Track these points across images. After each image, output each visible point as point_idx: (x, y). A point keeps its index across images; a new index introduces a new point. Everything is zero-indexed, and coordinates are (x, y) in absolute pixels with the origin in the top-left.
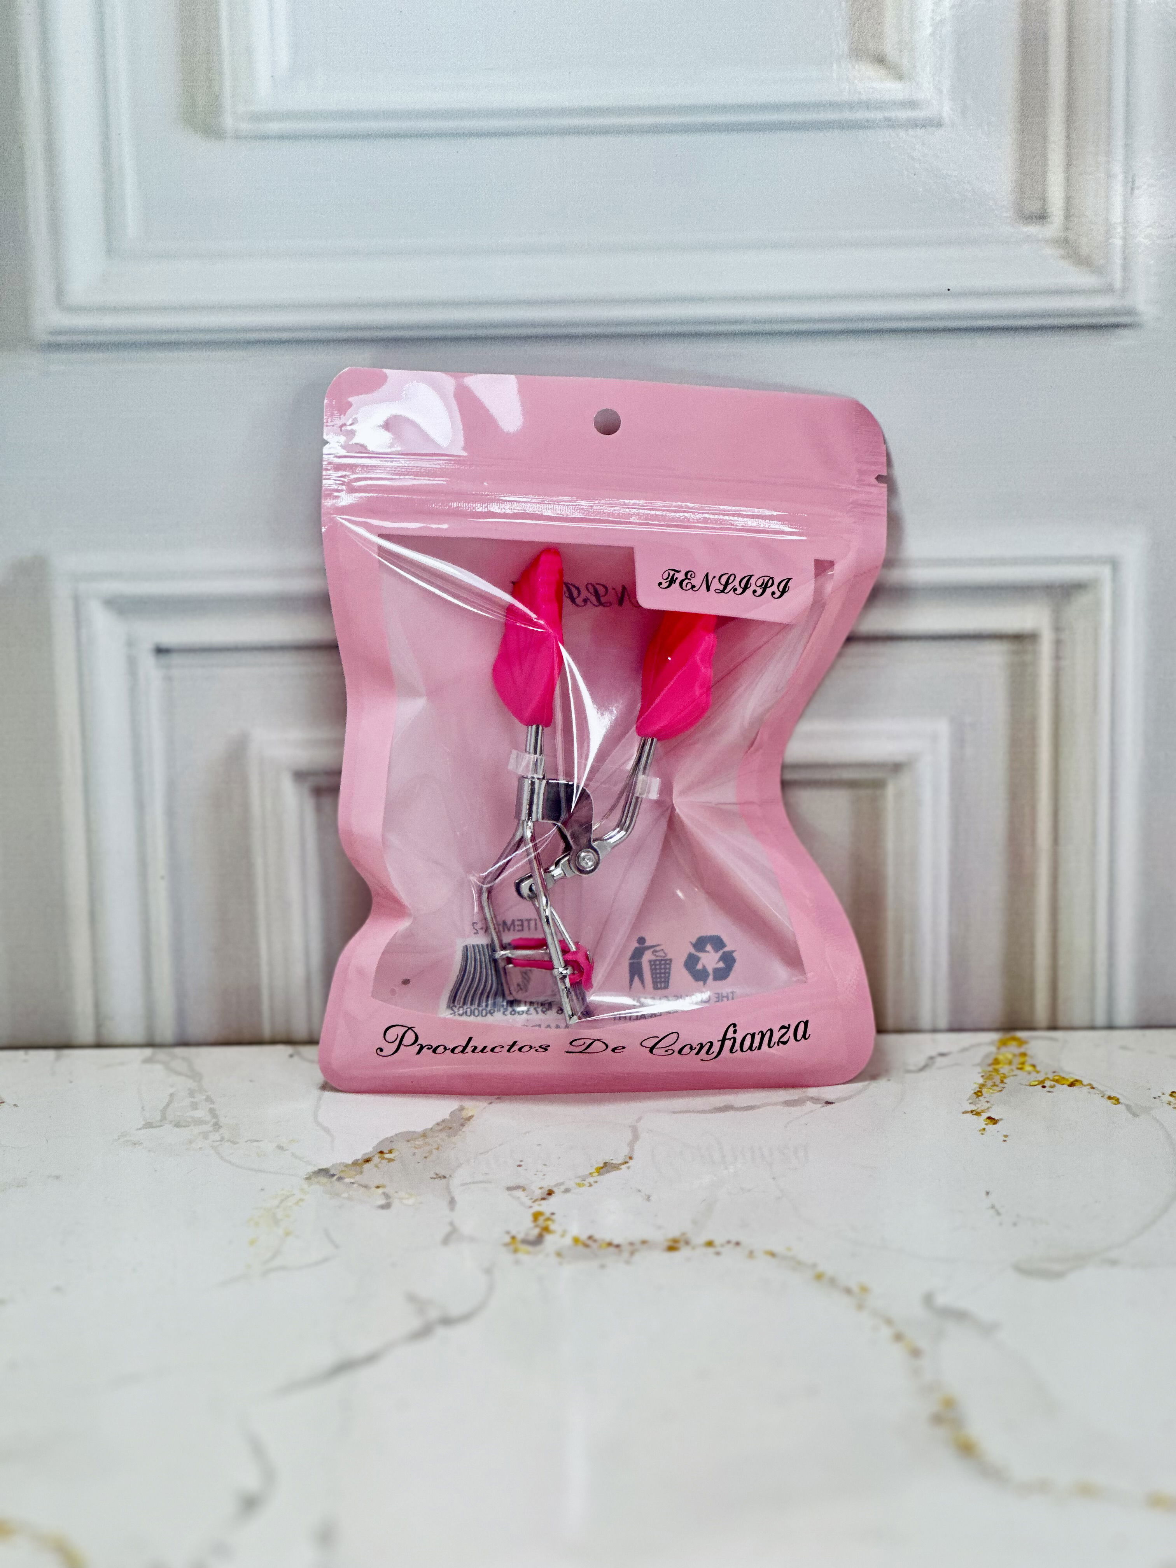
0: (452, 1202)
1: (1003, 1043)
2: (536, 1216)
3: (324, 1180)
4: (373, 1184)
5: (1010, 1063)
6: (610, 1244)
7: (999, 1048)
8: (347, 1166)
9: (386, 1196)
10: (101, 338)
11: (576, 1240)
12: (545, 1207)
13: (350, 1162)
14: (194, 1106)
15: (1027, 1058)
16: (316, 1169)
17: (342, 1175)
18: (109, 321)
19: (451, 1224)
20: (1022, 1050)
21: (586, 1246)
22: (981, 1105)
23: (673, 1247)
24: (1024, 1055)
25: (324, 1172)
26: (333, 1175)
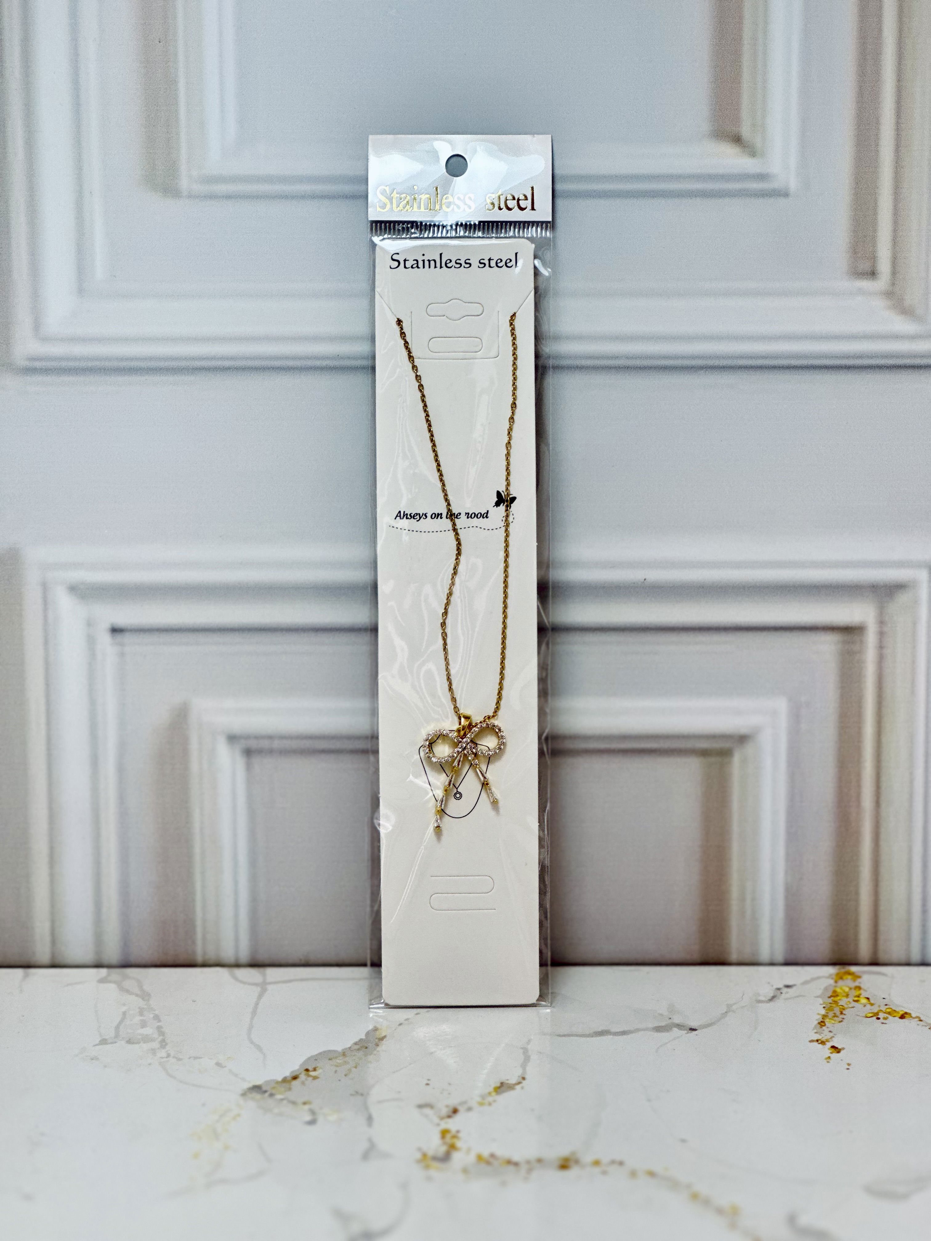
0: (370, 1119)
1: (840, 977)
2: (444, 1133)
3: (258, 1096)
4: (300, 1100)
5: (847, 996)
6: (509, 1162)
7: (836, 982)
8: (277, 1082)
9: (313, 1112)
10: (72, 364)
11: (480, 1158)
12: (452, 1125)
13: (280, 1079)
14: (144, 1024)
15: (862, 992)
16: (250, 1085)
17: (274, 1091)
18: (78, 350)
19: (370, 1140)
20: (857, 984)
21: (488, 1163)
22: (825, 1035)
23: (564, 1165)
24: (859, 988)
25: (257, 1088)
26: (265, 1092)
